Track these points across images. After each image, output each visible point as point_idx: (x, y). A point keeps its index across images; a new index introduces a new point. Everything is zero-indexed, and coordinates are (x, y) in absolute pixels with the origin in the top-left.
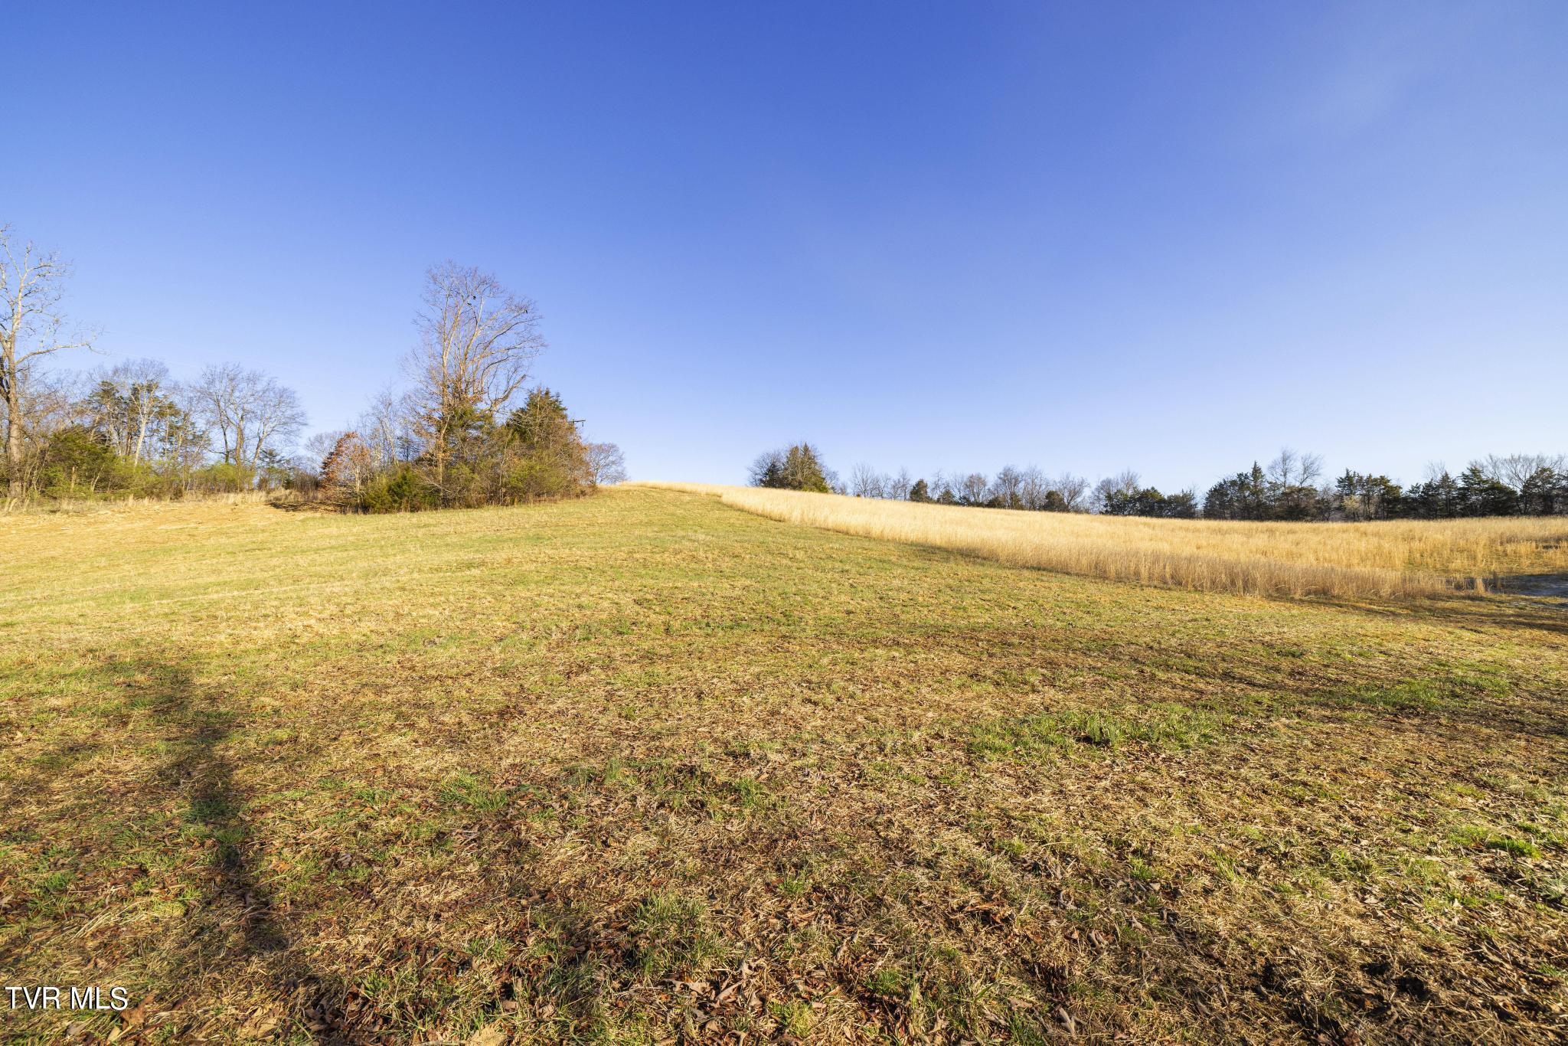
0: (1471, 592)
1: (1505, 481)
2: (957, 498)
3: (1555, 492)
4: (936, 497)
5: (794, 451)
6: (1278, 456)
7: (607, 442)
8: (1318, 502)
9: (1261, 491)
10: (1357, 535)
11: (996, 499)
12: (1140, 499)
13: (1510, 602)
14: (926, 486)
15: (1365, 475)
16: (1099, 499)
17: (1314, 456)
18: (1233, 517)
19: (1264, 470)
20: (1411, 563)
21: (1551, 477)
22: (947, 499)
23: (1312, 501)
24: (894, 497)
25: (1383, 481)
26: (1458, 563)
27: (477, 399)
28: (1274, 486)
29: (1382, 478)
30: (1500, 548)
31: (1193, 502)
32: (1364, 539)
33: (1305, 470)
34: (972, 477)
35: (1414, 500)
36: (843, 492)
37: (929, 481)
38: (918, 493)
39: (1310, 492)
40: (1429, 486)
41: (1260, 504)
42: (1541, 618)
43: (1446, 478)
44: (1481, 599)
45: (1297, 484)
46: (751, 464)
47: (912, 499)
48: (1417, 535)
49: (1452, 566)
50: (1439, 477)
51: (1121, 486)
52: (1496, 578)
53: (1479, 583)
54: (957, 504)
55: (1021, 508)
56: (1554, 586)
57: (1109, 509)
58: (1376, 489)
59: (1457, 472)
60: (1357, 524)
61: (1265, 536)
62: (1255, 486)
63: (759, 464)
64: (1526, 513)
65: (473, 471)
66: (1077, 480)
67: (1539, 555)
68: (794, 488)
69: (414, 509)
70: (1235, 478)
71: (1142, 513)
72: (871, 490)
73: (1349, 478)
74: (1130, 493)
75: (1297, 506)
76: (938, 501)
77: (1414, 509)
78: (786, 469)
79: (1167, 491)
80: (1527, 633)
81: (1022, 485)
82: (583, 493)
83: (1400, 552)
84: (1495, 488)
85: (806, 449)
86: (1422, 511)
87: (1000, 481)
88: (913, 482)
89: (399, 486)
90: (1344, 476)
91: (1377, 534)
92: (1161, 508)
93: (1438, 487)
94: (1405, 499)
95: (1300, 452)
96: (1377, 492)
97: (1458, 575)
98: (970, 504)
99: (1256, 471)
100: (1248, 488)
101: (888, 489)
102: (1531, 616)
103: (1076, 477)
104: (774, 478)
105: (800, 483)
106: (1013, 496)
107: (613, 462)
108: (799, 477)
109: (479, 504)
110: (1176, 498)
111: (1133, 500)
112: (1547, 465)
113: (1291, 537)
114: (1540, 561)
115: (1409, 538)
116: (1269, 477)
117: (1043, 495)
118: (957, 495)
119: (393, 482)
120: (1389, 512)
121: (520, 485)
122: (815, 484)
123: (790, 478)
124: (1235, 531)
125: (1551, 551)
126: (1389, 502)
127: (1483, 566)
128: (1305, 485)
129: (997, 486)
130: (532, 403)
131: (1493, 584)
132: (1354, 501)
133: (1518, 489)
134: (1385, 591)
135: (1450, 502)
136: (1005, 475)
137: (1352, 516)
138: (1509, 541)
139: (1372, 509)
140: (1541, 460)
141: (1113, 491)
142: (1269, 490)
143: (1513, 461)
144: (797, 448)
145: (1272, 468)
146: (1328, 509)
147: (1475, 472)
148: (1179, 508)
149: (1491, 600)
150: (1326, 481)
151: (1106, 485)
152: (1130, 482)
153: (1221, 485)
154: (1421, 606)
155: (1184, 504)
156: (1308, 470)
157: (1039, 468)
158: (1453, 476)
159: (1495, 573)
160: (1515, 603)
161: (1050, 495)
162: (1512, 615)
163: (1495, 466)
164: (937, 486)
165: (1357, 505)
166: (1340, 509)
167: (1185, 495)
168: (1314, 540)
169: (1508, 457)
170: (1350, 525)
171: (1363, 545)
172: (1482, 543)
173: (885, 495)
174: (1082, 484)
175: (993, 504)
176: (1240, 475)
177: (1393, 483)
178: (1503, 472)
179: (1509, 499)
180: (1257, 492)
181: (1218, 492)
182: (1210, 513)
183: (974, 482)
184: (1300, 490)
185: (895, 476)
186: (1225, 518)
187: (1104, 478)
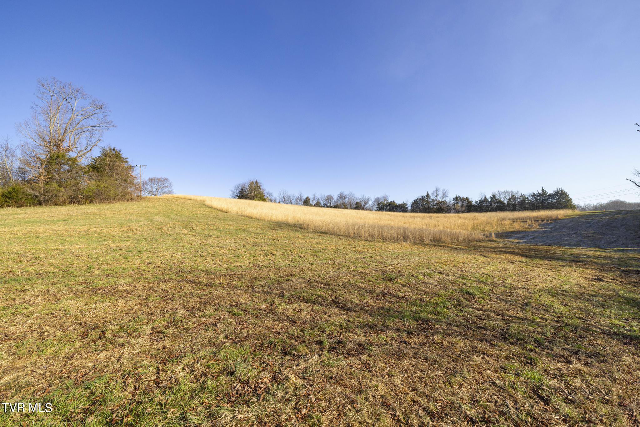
0: (490, 238)
1: (502, 199)
2: (322, 204)
3: (516, 203)
4: (314, 204)
5: (251, 183)
6: (435, 189)
7: (163, 177)
8: (447, 206)
9: (429, 202)
10: (458, 218)
11: (337, 205)
12: (389, 205)
13: (502, 242)
14: (310, 199)
15: (461, 197)
16: (375, 205)
17: (446, 190)
18: (420, 212)
19: (430, 195)
20: (474, 228)
21: (515, 198)
22: (318, 205)
23: (445, 206)
24: (296, 203)
25: (467, 199)
26: (488, 228)
27: (68, 150)
28: (433, 201)
29: (467, 198)
30: (500, 222)
31: (407, 206)
32: (460, 219)
33: (443, 195)
34: (328, 196)
35: (476, 206)
36: (275, 201)
37: (311, 197)
38: (306, 202)
39: (444, 203)
40: (481, 201)
41: (429, 207)
42: (510, 248)
43: (485, 198)
44: (493, 241)
45: (441, 200)
46: (232, 188)
47: (304, 205)
48: (476, 218)
49: (486, 229)
50: (484, 198)
51: (383, 200)
52: (498, 233)
53: (493, 235)
54: (322, 207)
55: (347, 208)
56: (515, 235)
57: (378, 209)
58: (465, 202)
59: (489, 196)
60: (459, 214)
61: (428, 219)
62: (427, 201)
63: (236, 188)
64: (508, 210)
65: (60, 186)
66: (367, 198)
67: (511, 225)
68: (251, 199)
69: (19, 206)
70: (421, 197)
71: (390, 210)
72: (287, 200)
73: (457, 198)
74: (386, 203)
75: (441, 208)
76: (315, 206)
77: (476, 209)
78: (247, 191)
79: (398, 202)
80: (504, 256)
81: (347, 199)
82: (132, 199)
83: (470, 224)
84: (500, 202)
85: (256, 182)
86: (478, 210)
87: (338, 198)
88: (305, 198)
89: (10, 193)
90: (455, 197)
91: (464, 218)
92: (396, 208)
93: (483, 201)
94: (474, 205)
95: (442, 188)
96: (465, 204)
97: (487, 232)
98: (327, 207)
99: (428, 195)
100: (425, 201)
101: (294, 201)
102: (507, 248)
103: (367, 196)
104: (242, 195)
105: (253, 197)
106: (344, 204)
107: (166, 187)
108: (253, 194)
109: (63, 203)
110: (401, 204)
111: (386, 205)
112: (514, 194)
113: (437, 219)
114: (512, 227)
115: (474, 219)
116: (432, 197)
117: (354, 204)
118: (322, 203)
119: (6, 191)
120: (469, 210)
121: (90, 194)
122: (260, 198)
123: (249, 195)
124: (419, 217)
125: (515, 223)
126: (469, 206)
127: (495, 229)
128: (443, 200)
129: (337, 199)
130: (104, 154)
131: (497, 235)
132: (458, 206)
133: (506, 202)
134: (461, 239)
135: (487, 207)
136: (341, 195)
137: (457, 211)
138: (503, 220)
139: (464, 209)
140: (512, 192)
141: (380, 201)
142: (432, 202)
143: (505, 192)
144: (253, 182)
145: (433, 194)
146: (450, 209)
147: (494, 196)
148: (402, 208)
149: (496, 241)
150: (449, 199)
151: (377, 200)
152: (386, 198)
153: (416, 200)
154: (472, 245)
155: (404, 207)
156: (444, 195)
157: (353, 193)
158: (487, 197)
159: (498, 231)
160: (503, 242)
161: (357, 203)
162: (501, 248)
163: (500, 194)
164: (314, 199)
165: (459, 208)
166: (454, 209)
167: (404, 204)
168: (444, 220)
169: (503, 191)
170: (456, 215)
171: (459, 222)
172: (495, 220)
173: (293, 203)
174: (369, 199)
175: (336, 207)
176: (422, 196)
177: (470, 200)
178: (502, 196)
179: (504, 206)
180: (428, 203)
181: (415, 203)
182: (413, 211)
183: (329, 198)
184: (442, 202)
185: (297, 195)
186: (418, 212)
187: (376, 197)
